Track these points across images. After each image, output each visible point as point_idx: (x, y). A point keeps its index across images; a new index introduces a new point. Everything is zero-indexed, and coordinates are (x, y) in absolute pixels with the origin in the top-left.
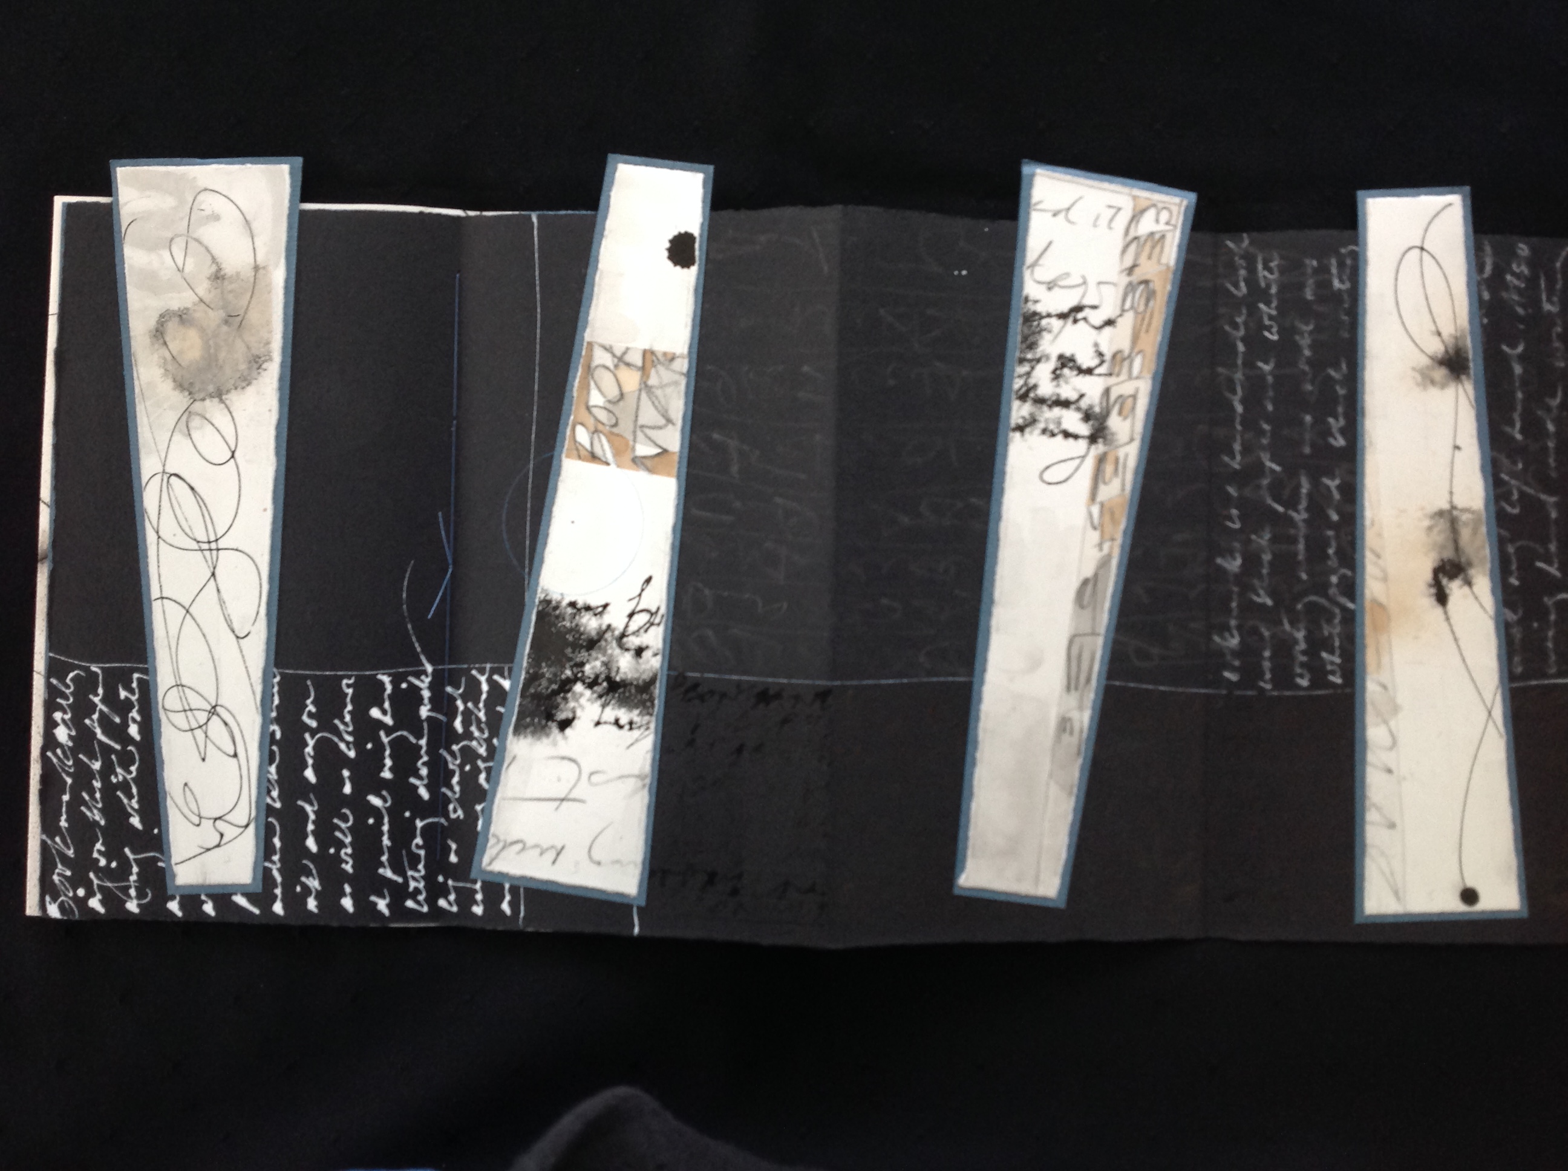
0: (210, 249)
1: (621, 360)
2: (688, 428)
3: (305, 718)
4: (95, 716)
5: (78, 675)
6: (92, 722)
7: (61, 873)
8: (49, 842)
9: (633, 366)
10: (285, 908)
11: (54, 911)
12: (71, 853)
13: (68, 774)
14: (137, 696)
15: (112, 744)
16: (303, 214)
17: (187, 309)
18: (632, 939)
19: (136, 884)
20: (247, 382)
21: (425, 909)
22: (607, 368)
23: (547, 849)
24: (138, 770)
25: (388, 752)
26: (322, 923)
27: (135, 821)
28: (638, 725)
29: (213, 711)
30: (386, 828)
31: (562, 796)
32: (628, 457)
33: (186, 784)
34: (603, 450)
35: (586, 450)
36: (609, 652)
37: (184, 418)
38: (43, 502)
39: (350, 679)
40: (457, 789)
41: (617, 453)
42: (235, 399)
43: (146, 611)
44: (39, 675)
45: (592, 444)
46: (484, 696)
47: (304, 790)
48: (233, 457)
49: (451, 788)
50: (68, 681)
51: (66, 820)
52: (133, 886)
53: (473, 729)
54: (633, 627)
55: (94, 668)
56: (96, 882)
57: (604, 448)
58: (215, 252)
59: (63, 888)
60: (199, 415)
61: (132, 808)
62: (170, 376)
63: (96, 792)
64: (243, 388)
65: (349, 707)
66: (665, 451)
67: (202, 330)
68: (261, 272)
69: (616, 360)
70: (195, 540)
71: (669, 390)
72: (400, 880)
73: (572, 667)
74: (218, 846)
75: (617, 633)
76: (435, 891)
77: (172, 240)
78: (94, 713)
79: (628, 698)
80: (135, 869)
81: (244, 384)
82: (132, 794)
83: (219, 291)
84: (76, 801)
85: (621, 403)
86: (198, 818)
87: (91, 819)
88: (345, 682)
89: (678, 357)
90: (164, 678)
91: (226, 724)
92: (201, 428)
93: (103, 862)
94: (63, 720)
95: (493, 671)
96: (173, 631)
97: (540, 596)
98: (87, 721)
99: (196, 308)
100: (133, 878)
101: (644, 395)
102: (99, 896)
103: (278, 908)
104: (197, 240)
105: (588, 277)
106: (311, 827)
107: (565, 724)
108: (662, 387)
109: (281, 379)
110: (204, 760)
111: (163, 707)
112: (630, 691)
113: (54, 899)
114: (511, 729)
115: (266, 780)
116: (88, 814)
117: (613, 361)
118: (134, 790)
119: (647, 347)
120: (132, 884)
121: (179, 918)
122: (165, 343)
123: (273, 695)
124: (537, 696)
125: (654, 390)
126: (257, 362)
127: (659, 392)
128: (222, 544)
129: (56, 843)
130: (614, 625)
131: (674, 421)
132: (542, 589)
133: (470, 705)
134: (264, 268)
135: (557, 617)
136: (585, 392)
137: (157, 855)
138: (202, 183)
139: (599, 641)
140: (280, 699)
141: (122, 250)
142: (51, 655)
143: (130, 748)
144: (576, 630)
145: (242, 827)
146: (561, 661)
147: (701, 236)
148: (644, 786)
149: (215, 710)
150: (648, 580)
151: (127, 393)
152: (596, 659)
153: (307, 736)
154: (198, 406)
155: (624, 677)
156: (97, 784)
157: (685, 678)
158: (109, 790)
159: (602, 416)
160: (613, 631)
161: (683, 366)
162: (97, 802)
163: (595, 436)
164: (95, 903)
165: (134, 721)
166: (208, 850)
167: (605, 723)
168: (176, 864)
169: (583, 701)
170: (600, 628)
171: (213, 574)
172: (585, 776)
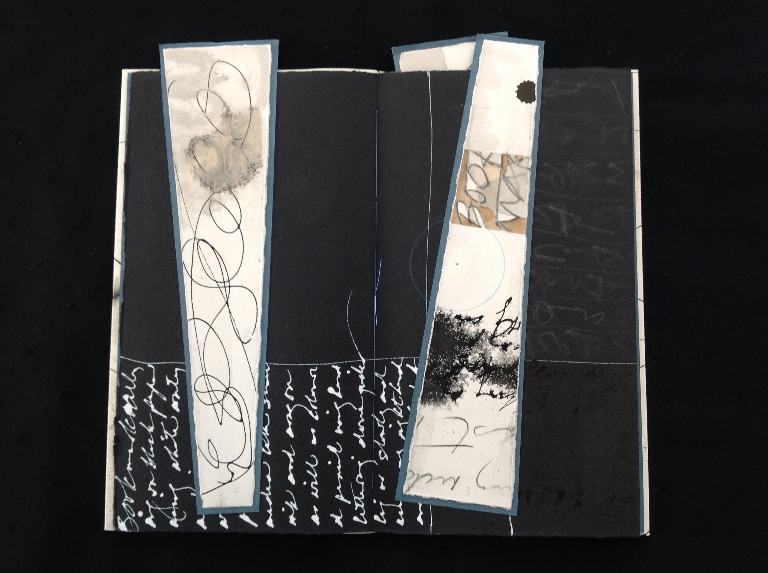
0: (222, 98)
1: (487, 161)
2: (533, 203)
3: (286, 394)
4: (150, 397)
5: (139, 370)
6: (149, 401)
7: (127, 501)
8: (120, 481)
9: (495, 164)
10: (274, 523)
11: (123, 527)
12: (134, 488)
13: (133, 435)
14: (177, 383)
15: (161, 415)
16: (279, 74)
17: (209, 136)
18: (510, 538)
19: (177, 508)
20: (247, 181)
21: (365, 522)
22: (478, 166)
23: (448, 479)
24: (177, 432)
25: (339, 416)
26: (299, 532)
27: (176, 466)
28: (507, 395)
29: (227, 391)
30: (339, 467)
31: (457, 444)
32: (494, 221)
33: (209, 440)
34: (477, 218)
35: (466, 218)
36: (485, 347)
37: (208, 204)
38: (116, 260)
39: (315, 368)
40: (384, 440)
41: (486, 219)
42: (239, 191)
43: (184, 328)
44: (113, 372)
45: (469, 214)
46: (400, 378)
47: (286, 442)
48: (239, 227)
49: (380, 440)
50: (133, 374)
51: (131, 466)
52: (174, 509)
53: (393, 400)
54: (500, 330)
55: (150, 365)
56: (150, 507)
57: (477, 216)
58: (225, 100)
59: (128, 511)
60: (218, 202)
61: (174, 457)
62: (198, 178)
63: (150, 447)
64: (245, 184)
65: (315, 387)
66: (518, 218)
67: (218, 149)
68: (255, 111)
69: (484, 161)
70: (216, 281)
71: (519, 179)
72: (349, 503)
73: (459, 358)
74: (230, 481)
75: (489, 335)
76: (372, 510)
77: (198, 93)
78: (150, 395)
79: (498, 377)
80: (176, 498)
81: (245, 182)
82: (174, 447)
83: (228, 124)
84: (138, 453)
85: (488, 188)
86: (217, 463)
87: (147, 465)
88: (311, 370)
89: (525, 158)
90: (195, 370)
91: (235, 399)
92: (218, 210)
93: (155, 494)
94: (129, 400)
95: (406, 361)
96: (201, 340)
97: (436, 312)
98: (145, 400)
99: (214, 135)
100: (175, 504)
101: (503, 182)
102: (152, 516)
103: (270, 523)
104: (215, 93)
105: (464, 110)
106: (291, 467)
107: (456, 396)
108: (515, 177)
109: (268, 178)
110: (221, 424)
111: (195, 390)
112: (500, 373)
113: (123, 519)
114: (420, 400)
115: (262, 436)
116: (145, 461)
117: (482, 162)
118: (176, 445)
119: (505, 152)
120: (174, 507)
121: (205, 530)
122: (195, 157)
123: (266, 380)
124: (437, 378)
125: (509, 179)
126: (253, 168)
127: (513, 181)
128: (232, 283)
129: (124, 481)
130: (487, 330)
131: (523, 198)
132: (438, 307)
133: (390, 384)
134: (256, 109)
135: (448, 325)
136: (464, 182)
137: (191, 488)
138: (216, 57)
139: (477, 340)
140: (270, 383)
141: (167, 100)
142: (122, 357)
143: (173, 417)
144: (461, 333)
145: (246, 468)
146: (453, 353)
147: (538, 83)
148: (513, 435)
149: (228, 391)
150: (509, 300)
151: (171, 189)
152: (476, 352)
153: (288, 406)
154: (216, 196)
155: (495, 363)
156: (151, 442)
157: (537, 363)
158: (159, 445)
159: (476, 196)
160: (486, 334)
161: (528, 164)
162: (151, 454)
163: (471, 209)
164: (149, 521)
165: (176, 399)
166: (224, 484)
167: (484, 394)
168: (203, 494)
169: (467, 380)
170: (478, 332)
171: (227, 303)
172: (471, 430)
